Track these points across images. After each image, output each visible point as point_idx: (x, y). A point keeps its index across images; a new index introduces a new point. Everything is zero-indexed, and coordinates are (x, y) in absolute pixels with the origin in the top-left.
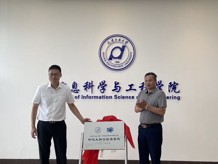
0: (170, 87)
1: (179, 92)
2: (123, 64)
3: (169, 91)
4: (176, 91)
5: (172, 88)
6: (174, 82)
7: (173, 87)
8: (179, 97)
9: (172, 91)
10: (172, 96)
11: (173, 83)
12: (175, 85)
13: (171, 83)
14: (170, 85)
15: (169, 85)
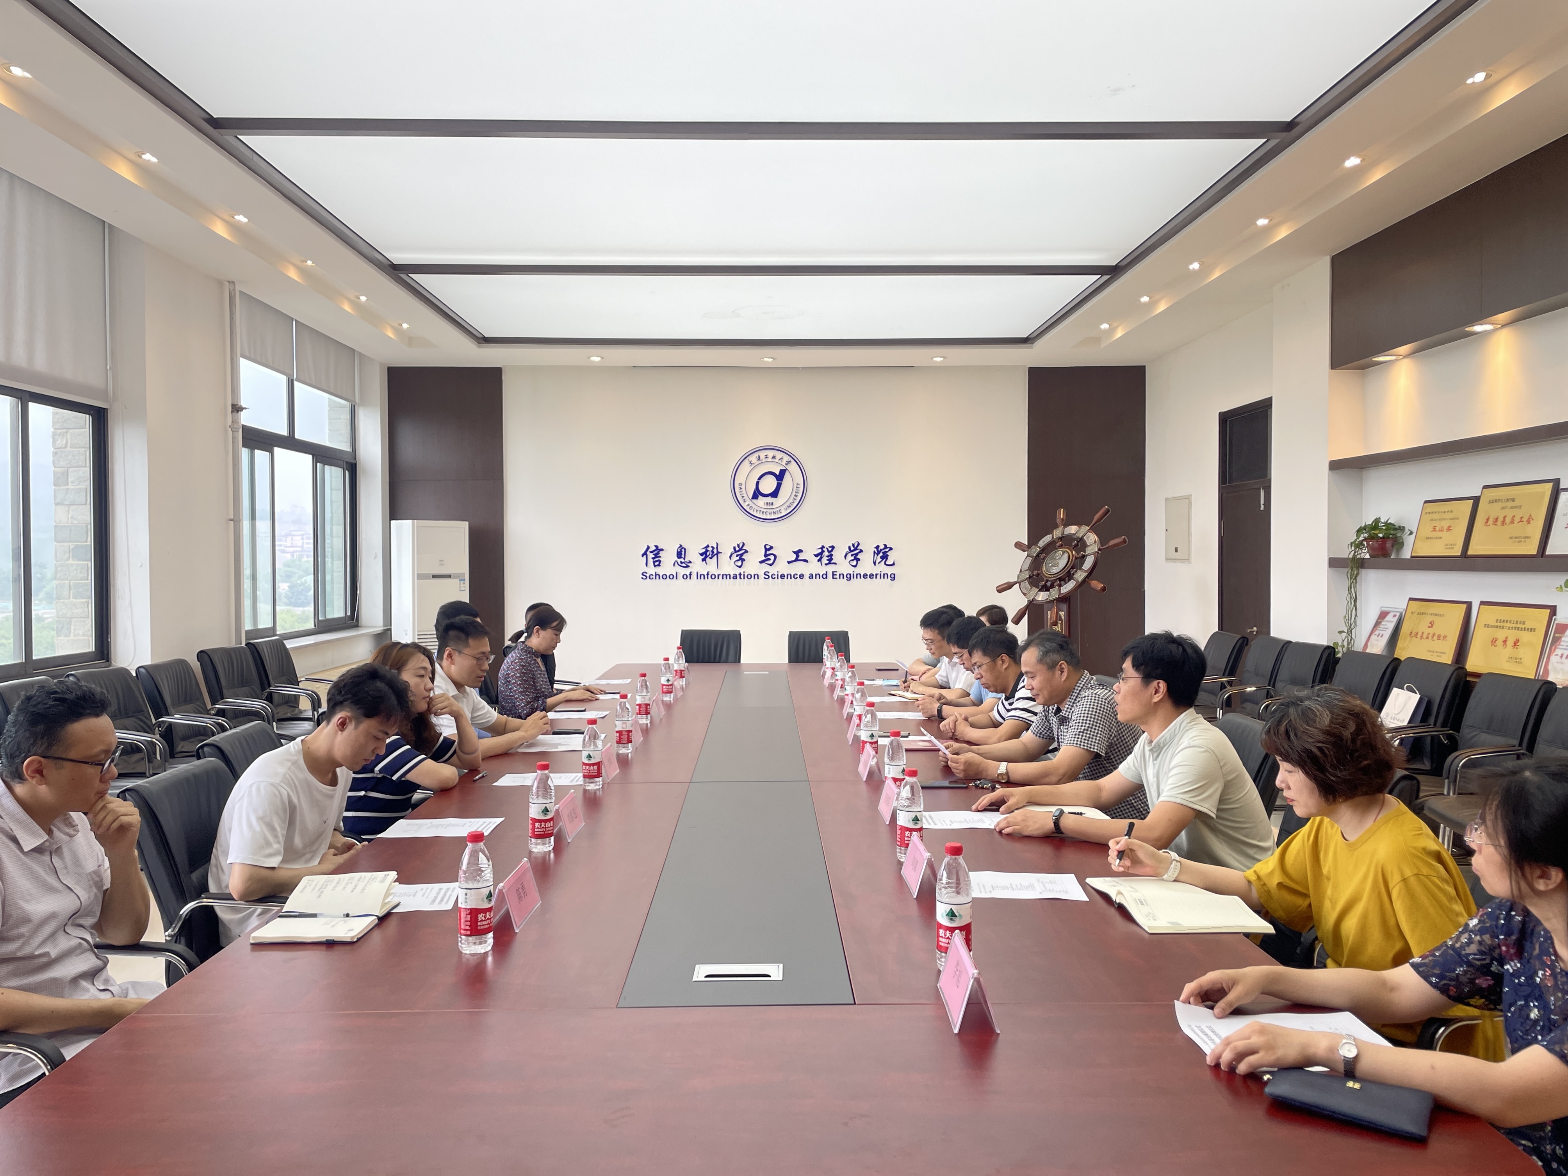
0: (876, 555)
1: (893, 564)
2: (782, 508)
3: (875, 563)
4: (888, 563)
5: (881, 557)
6: (885, 545)
7: (881, 554)
8: (894, 575)
9: (879, 563)
10: (879, 573)
11: (882, 547)
12: (887, 550)
13: (877, 547)
14: (876, 550)
15: (874, 552)
